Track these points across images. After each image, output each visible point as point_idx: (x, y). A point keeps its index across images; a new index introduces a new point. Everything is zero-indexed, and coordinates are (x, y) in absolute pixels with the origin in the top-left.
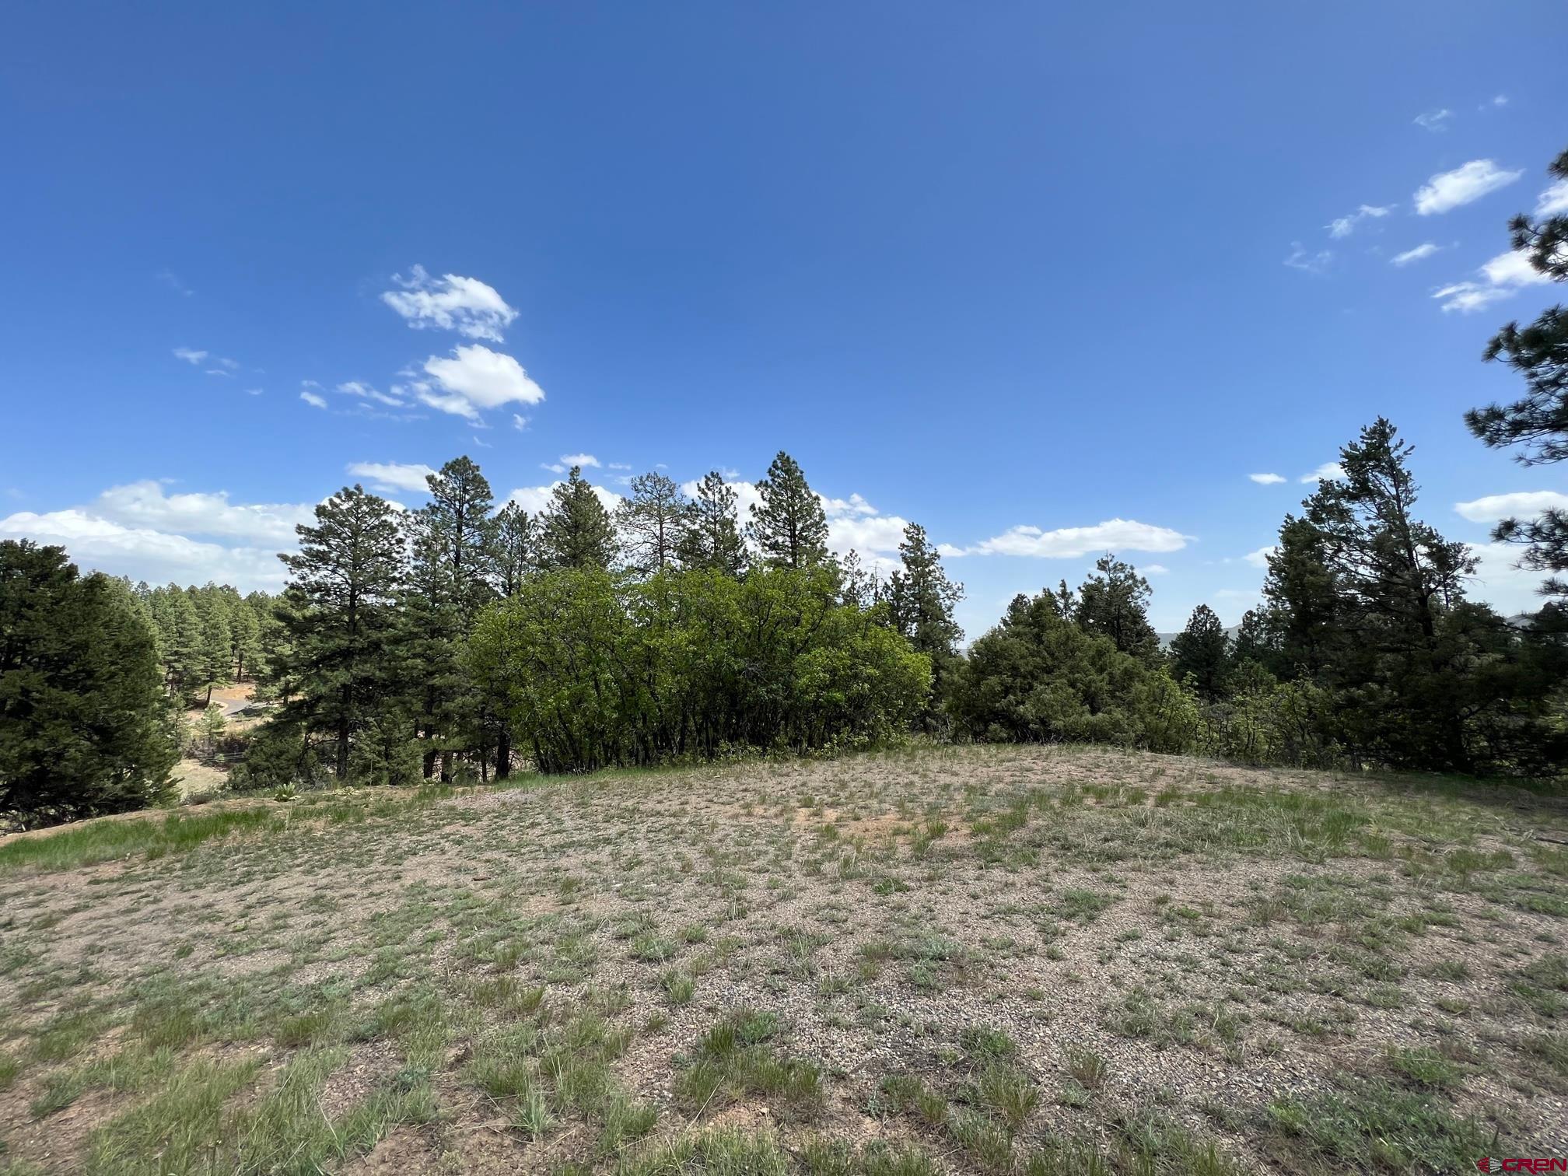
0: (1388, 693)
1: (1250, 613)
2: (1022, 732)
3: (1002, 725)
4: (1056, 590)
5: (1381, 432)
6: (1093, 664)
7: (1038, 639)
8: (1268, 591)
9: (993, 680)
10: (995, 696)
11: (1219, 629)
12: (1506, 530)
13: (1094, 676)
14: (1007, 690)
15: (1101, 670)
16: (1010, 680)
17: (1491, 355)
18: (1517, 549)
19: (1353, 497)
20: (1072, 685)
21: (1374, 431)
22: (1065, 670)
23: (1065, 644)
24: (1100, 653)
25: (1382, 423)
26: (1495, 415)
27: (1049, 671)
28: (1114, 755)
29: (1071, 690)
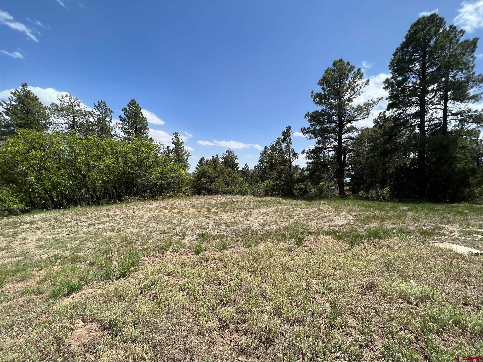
0: (282, 183)
1: (255, 166)
2: (210, 192)
3: (205, 191)
4: (215, 157)
5: (289, 128)
6: (228, 176)
7: (215, 169)
8: (260, 161)
9: (204, 179)
10: (204, 183)
11: (249, 170)
12: (303, 152)
13: (228, 178)
14: (207, 182)
15: (229, 177)
16: (208, 179)
17: (305, 117)
18: (305, 155)
19: (283, 141)
20: (223, 180)
21: (288, 128)
22: (221, 177)
23: (221, 170)
24: (229, 173)
25: (289, 127)
26: (305, 129)
27: (217, 177)
28: (234, 196)
29: (223, 182)
